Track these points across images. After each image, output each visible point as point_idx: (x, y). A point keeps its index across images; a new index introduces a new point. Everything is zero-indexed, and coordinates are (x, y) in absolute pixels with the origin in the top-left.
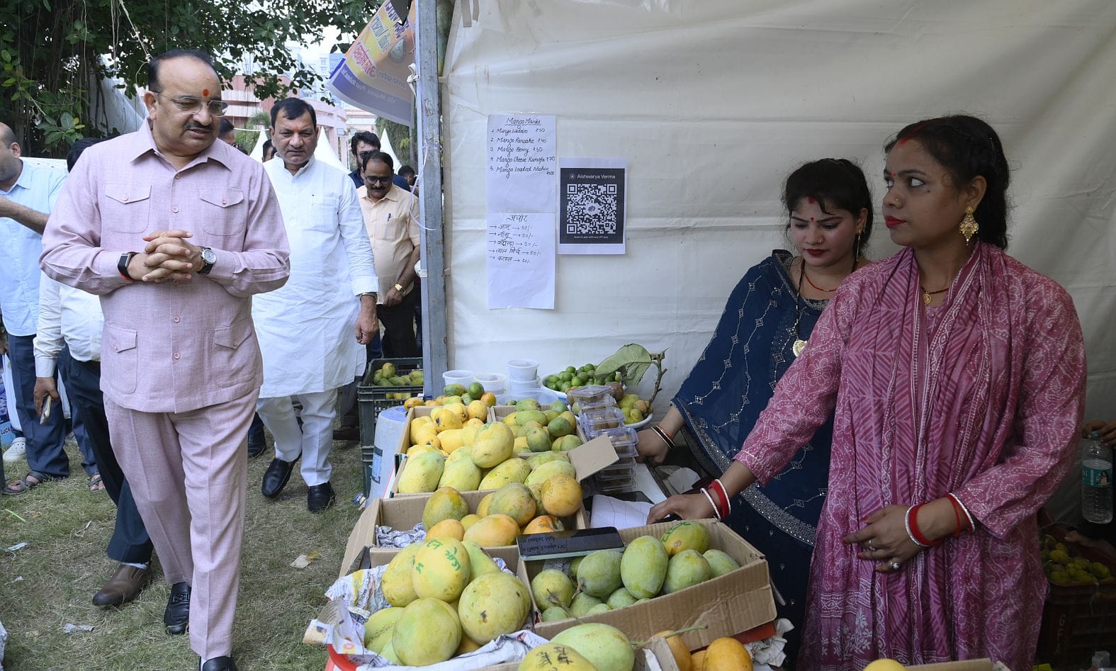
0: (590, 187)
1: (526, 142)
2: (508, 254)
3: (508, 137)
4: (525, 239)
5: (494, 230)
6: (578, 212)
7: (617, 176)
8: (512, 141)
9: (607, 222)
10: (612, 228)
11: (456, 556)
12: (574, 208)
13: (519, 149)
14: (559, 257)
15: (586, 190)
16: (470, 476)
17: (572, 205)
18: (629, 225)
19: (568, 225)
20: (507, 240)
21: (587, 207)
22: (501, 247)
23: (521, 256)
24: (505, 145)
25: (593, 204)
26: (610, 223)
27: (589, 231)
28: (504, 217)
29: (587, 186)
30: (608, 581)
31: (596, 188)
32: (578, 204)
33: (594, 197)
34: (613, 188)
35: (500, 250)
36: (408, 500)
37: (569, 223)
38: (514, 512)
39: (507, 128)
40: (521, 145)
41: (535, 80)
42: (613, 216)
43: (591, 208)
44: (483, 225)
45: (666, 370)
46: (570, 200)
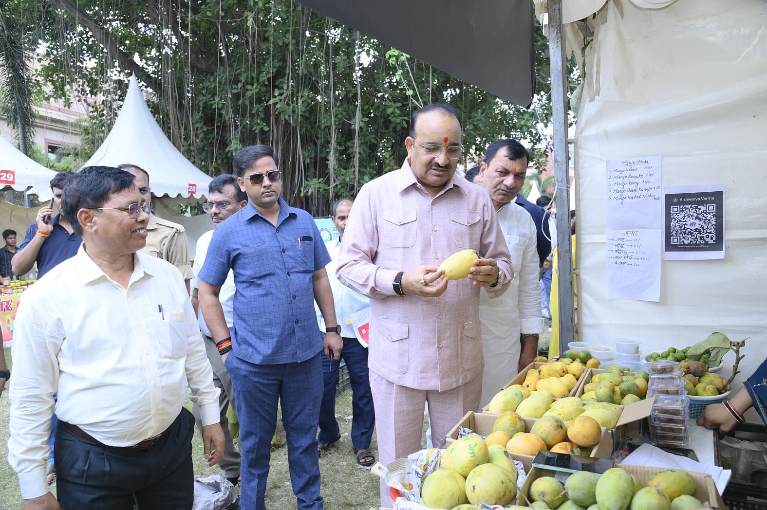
0: (691, 207)
1: (637, 177)
2: (623, 260)
3: (623, 175)
4: (637, 249)
5: (612, 242)
6: (680, 227)
7: (717, 197)
8: (626, 177)
9: (707, 234)
10: (712, 239)
11: (474, 449)
12: (677, 224)
13: (631, 183)
14: (664, 262)
15: (688, 210)
16: (536, 409)
17: (675, 222)
18: (727, 236)
19: (672, 237)
20: (622, 249)
21: (689, 223)
22: (617, 254)
23: (633, 262)
24: (620, 181)
25: (694, 221)
26: (710, 235)
27: (691, 241)
28: (620, 233)
29: (689, 206)
30: (584, 494)
31: (697, 208)
32: (681, 221)
33: (695, 215)
34: (712, 207)
35: (616, 257)
36: (490, 417)
37: (673, 236)
38: (543, 435)
39: (621, 169)
40: (633, 180)
41: (644, 130)
42: (713, 230)
43: (692, 224)
44: (603, 238)
45: (744, 356)
46: (674, 218)
